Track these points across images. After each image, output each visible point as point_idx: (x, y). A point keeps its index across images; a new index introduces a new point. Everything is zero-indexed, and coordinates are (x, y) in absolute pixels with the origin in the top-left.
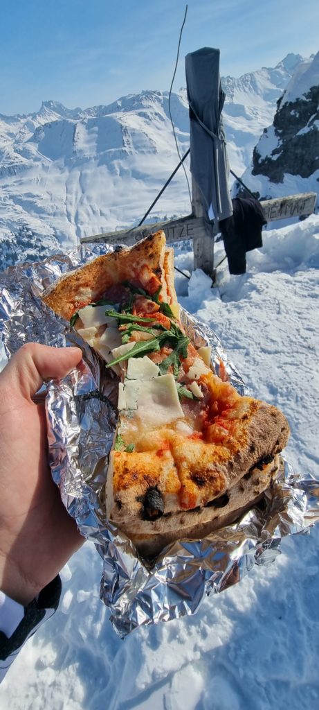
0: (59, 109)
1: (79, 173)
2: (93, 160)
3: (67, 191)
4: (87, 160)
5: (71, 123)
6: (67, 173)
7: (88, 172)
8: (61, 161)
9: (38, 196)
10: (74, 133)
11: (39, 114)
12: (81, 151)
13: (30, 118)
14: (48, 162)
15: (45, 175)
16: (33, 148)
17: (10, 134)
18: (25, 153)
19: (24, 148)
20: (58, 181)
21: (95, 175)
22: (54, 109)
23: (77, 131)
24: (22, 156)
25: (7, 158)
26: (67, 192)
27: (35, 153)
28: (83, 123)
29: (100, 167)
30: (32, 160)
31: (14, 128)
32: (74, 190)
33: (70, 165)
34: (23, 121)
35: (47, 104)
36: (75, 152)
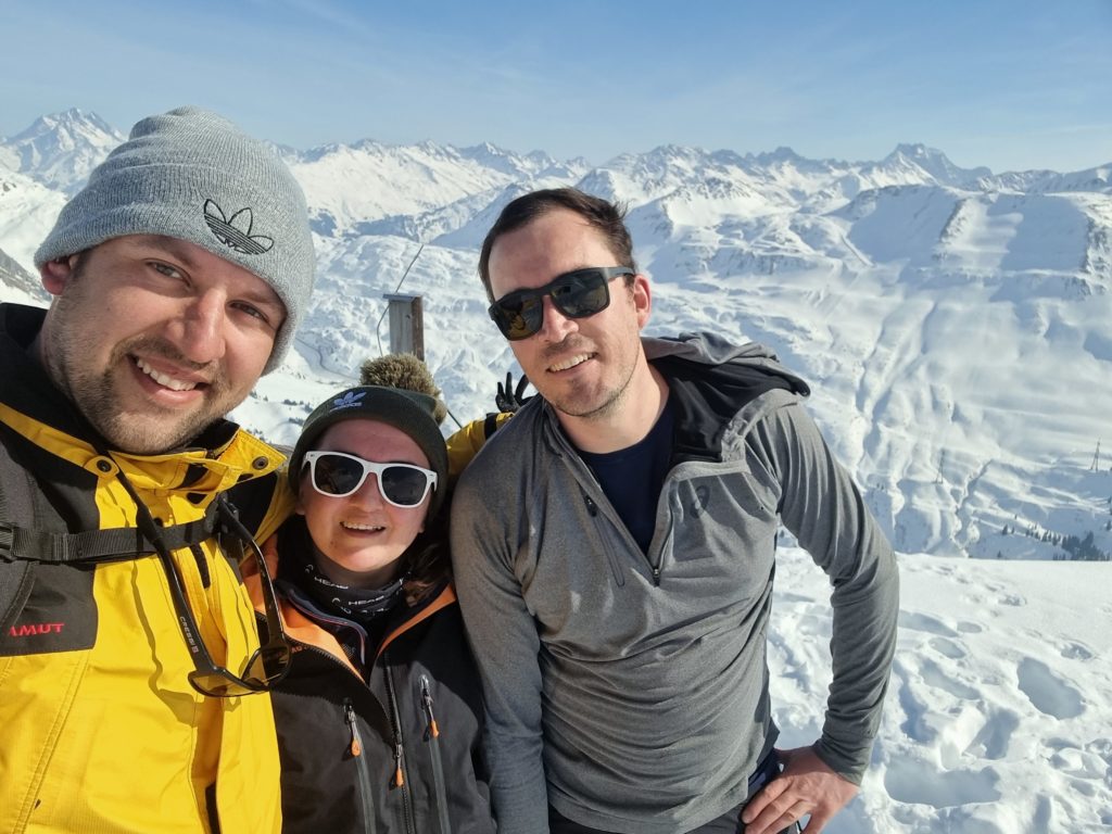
0: (936, 163)
1: (930, 305)
2: (980, 286)
3: (883, 338)
4: (964, 281)
5: (952, 196)
6: (897, 298)
7: (958, 307)
8: (894, 270)
9: (802, 330)
10: (951, 218)
11: (881, 166)
12: (955, 258)
13: (855, 171)
14: (861, 262)
15: (838, 289)
16: (837, 231)
17: (797, 194)
18: (814, 236)
19: (814, 226)
20: (867, 310)
21: (972, 319)
22: (922, 162)
23: (961, 213)
24: (805, 241)
25: (767, 238)
26: (880, 340)
27: (836, 239)
28: (982, 200)
29: (994, 305)
30: (822, 253)
31: (809, 183)
32: (902, 339)
33: (913, 282)
34: (837, 173)
35: (909, 151)
36: (937, 258)
